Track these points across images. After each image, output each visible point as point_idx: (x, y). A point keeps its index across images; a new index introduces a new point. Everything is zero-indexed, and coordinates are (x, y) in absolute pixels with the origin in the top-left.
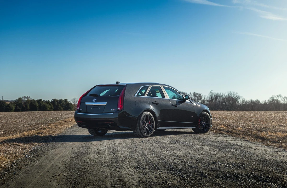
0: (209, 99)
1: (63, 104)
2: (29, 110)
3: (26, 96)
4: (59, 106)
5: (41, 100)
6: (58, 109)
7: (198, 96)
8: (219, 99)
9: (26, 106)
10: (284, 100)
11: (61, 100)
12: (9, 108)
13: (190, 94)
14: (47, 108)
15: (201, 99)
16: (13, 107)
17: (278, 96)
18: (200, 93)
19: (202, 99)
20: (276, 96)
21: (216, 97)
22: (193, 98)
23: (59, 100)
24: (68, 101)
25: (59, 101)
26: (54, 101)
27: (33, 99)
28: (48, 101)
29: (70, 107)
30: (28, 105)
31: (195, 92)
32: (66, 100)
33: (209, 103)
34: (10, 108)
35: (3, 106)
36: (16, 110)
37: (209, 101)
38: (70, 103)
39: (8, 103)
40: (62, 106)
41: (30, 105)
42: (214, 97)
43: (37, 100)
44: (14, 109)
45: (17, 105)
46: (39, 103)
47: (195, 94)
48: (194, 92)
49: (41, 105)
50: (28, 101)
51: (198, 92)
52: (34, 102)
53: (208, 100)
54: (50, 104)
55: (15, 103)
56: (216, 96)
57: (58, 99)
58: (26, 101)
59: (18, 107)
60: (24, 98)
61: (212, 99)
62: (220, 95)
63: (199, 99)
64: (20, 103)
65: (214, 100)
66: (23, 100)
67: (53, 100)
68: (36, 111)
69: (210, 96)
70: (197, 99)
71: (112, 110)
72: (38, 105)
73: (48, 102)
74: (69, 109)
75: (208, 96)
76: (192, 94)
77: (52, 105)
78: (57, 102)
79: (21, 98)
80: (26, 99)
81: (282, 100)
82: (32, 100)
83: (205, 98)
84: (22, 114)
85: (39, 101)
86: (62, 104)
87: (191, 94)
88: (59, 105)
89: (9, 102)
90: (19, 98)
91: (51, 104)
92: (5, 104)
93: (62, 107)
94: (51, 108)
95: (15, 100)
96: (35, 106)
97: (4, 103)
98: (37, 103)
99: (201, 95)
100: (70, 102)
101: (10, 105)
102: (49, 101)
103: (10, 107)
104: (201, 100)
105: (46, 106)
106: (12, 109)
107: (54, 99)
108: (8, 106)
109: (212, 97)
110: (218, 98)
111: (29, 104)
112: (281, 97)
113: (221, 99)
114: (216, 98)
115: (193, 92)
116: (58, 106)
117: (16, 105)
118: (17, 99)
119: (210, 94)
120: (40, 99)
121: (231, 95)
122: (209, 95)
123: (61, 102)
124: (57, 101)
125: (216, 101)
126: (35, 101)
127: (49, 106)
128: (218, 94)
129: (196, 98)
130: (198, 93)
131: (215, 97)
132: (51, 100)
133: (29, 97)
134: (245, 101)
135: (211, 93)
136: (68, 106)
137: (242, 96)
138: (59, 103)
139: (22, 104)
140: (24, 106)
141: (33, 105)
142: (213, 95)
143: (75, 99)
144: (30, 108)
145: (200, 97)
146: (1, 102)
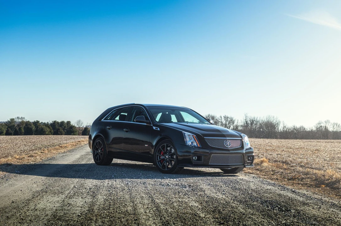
0: (243, 124)
1: (65, 127)
2: (23, 134)
3: (20, 117)
4: (60, 129)
5: (38, 122)
6: (59, 133)
7: (229, 120)
8: (255, 124)
9: (20, 129)
10: (334, 127)
11: (62, 123)
13: (220, 118)
14: (45, 132)
15: (233, 123)
16: (3, 130)
17: (326, 122)
18: (232, 116)
20: (324, 122)
22: (224, 122)
24: (71, 123)
25: (60, 124)
26: (54, 124)
27: (28, 121)
28: (47, 123)
29: (74, 131)
31: (227, 115)
32: (69, 123)
33: (244, 129)
36: (8, 134)
37: (243, 127)
41: (24, 128)
42: (249, 122)
43: (33, 121)
44: (5, 132)
45: (9, 127)
46: (35, 126)
47: (226, 118)
49: (38, 127)
50: (22, 123)
51: (229, 116)
52: (29, 124)
53: (242, 125)
54: (48, 127)
55: (6, 125)
56: (252, 120)
57: (60, 121)
58: (20, 122)
59: (10, 130)
60: (17, 119)
61: (247, 124)
62: (257, 119)
63: (231, 124)
64: (12, 125)
65: (250, 125)
66: (16, 122)
67: (52, 122)
68: (32, 134)
70: (229, 124)
72: (34, 128)
73: (46, 125)
74: (72, 134)
75: (243, 120)
76: (223, 118)
77: (52, 128)
78: (57, 125)
79: (14, 119)
80: (20, 120)
81: (331, 127)
82: (27, 122)
83: (238, 123)
84: (15, 138)
85: (36, 123)
86: (63, 127)
87: (221, 117)
90: (11, 118)
91: (50, 127)
93: (64, 130)
95: (6, 121)
96: (31, 129)
98: (33, 125)
99: (234, 119)
100: (73, 125)
102: (48, 123)
104: (234, 125)
105: (44, 129)
106: (3, 132)
107: (54, 121)
109: (246, 122)
110: (255, 122)
111: (23, 127)
112: (329, 123)
113: (258, 124)
114: (252, 124)
115: (224, 116)
116: (59, 129)
117: (7, 127)
118: (9, 120)
119: (245, 118)
120: (37, 121)
121: (270, 119)
123: (63, 125)
124: (58, 123)
125: (251, 126)
126: (31, 122)
127: (47, 130)
129: (227, 123)
130: (230, 117)
131: (251, 122)
132: (50, 122)
133: (24, 118)
134: (286, 127)
136: (71, 130)
137: (283, 121)
138: (60, 126)
139: (15, 127)
140: (18, 129)
141: (28, 128)
142: (248, 120)
143: (79, 121)
144: (25, 131)
145: (232, 121)
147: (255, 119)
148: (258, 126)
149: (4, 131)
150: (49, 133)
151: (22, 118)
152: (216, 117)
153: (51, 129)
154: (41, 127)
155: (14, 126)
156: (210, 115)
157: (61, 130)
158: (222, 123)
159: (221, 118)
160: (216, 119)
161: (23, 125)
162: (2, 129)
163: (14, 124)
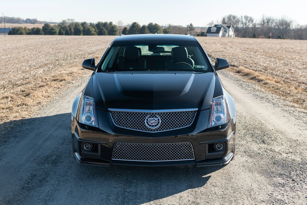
0: (260, 22)
1: (108, 27)
2: (73, 34)
3: (70, 19)
7: (249, 19)
9: (70, 29)
11: (106, 23)
13: (241, 18)
14: (91, 32)
15: (252, 22)
16: (57, 30)
19: (254, 22)
24: (113, 24)
25: (103, 24)
26: (99, 25)
29: (115, 31)
31: (247, 15)
32: (111, 23)
33: (261, 26)
34: (54, 31)
35: (48, 29)
36: (60, 34)
37: (260, 25)
39: (52, 25)
42: (266, 21)
43: (81, 22)
44: (58, 32)
46: (83, 26)
47: (246, 17)
48: (246, 15)
49: (85, 28)
50: (72, 24)
52: (78, 25)
54: (94, 27)
56: (268, 19)
57: (103, 22)
59: (62, 30)
60: (68, 21)
61: (264, 22)
62: (273, 18)
63: (250, 22)
65: (266, 24)
66: (67, 23)
67: (97, 23)
68: (80, 35)
70: (248, 22)
72: (82, 28)
73: (92, 25)
75: (260, 19)
78: (101, 25)
79: (65, 21)
80: (71, 22)
82: (76, 23)
83: (256, 21)
85: (84, 24)
86: (106, 27)
87: (242, 17)
88: (104, 28)
90: (63, 20)
91: (95, 27)
92: (49, 26)
93: (107, 30)
95: (59, 23)
96: (79, 29)
98: (81, 26)
99: (253, 18)
100: (115, 25)
101: (54, 27)
102: (93, 23)
103: (53, 30)
104: (253, 24)
105: (90, 29)
106: (56, 33)
107: (99, 22)
108: (52, 29)
109: (263, 21)
110: (271, 21)
111: (73, 27)
113: (274, 22)
114: (268, 22)
115: (245, 15)
116: (102, 29)
117: (60, 27)
118: (61, 21)
119: (262, 17)
120: (84, 22)
121: (284, 18)
123: (106, 25)
126: (79, 23)
127: (93, 30)
128: (270, 17)
129: (247, 22)
133: (74, 20)
134: (300, 25)
135: (263, 16)
136: (113, 30)
138: (104, 26)
140: (68, 29)
141: (77, 28)
142: (265, 18)
143: (120, 22)
144: (74, 32)
145: (251, 20)
146: (45, 24)
147: (271, 18)
148: (274, 24)
150: (94, 32)
151: (72, 19)
152: (237, 16)
153: (96, 29)
154: (88, 28)
155: (65, 26)
156: (232, 15)
157: (105, 30)
158: (242, 21)
160: (237, 19)
161: (73, 26)
162: (55, 29)
163: (65, 24)
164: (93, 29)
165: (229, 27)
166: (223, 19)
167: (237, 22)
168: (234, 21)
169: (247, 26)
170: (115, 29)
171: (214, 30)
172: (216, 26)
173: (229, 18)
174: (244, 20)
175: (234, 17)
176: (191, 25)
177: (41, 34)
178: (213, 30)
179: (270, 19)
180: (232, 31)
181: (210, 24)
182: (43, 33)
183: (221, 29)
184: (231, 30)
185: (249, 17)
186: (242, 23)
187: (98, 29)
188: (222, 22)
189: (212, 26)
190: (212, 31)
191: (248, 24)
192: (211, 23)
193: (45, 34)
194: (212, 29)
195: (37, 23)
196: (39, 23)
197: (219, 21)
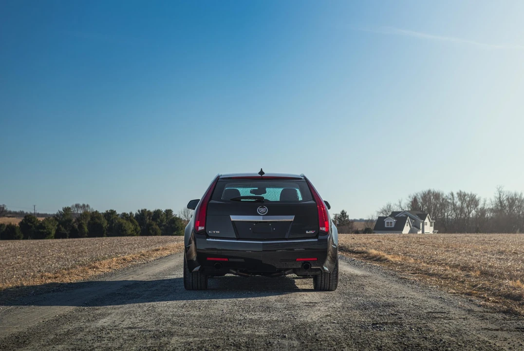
0: (494, 206)
1: (162, 221)
2: (86, 235)
3: (81, 204)
4: (152, 225)
5: (113, 212)
6: (151, 231)
7: (468, 199)
8: (518, 207)
9: (80, 226)
11: (157, 213)
12: (42, 230)
13: (450, 196)
14: (125, 230)
15: (476, 206)
16: (51, 229)
18: (474, 193)
19: (479, 207)
21: (512, 201)
22: (459, 203)
23: (154, 212)
24: (174, 213)
25: (153, 214)
26: (143, 215)
27: (95, 210)
28: (129, 213)
29: (178, 227)
30: (84, 224)
31: (463, 191)
32: (169, 212)
33: (496, 215)
34: (45, 231)
35: (31, 226)
36: (59, 235)
37: (495, 212)
38: (179, 219)
39: (41, 219)
40: (160, 225)
41: (89, 223)
43: (104, 211)
44: (53, 232)
45: (61, 223)
46: (108, 220)
47: (462, 196)
48: (461, 192)
49: (112, 222)
50: (85, 215)
51: (468, 191)
52: (97, 217)
53: (492, 209)
54: (132, 221)
55: (56, 219)
56: (511, 199)
57: (152, 210)
58: (81, 214)
59: (63, 229)
60: (76, 209)
61: (501, 206)
62: (520, 197)
63: (472, 206)
64: (66, 219)
65: (507, 209)
67: (139, 211)
68: (102, 236)
69: (497, 200)
70: (468, 207)
71: (307, 232)
72: (105, 224)
73: (128, 217)
74: (175, 233)
75: (493, 199)
76: (456, 195)
77: (137, 224)
78: (148, 217)
79: (70, 208)
80: (80, 211)
82: (93, 213)
83: (484, 204)
85: (110, 215)
86: (159, 220)
87: (452, 194)
88: (154, 223)
89: (43, 218)
90: (64, 207)
91: (135, 220)
92: (34, 221)
93: (160, 227)
94: (136, 230)
95: (56, 213)
96: (100, 226)
97: (33, 219)
98: (103, 219)
99: (477, 197)
100: (178, 216)
101: (44, 223)
102: (131, 213)
103: (44, 228)
104: (477, 209)
105: (124, 225)
106: (50, 233)
107: (142, 211)
108: (42, 226)
109: (501, 202)
110: (517, 203)
111: (87, 222)
114: (511, 205)
115: (459, 192)
116: (150, 225)
117: (58, 223)
118: (61, 210)
119: (498, 196)
120: (111, 210)
122: (496, 197)
123: (159, 217)
124: (149, 213)
125: (510, 210)
126: (99, 214)
127: (130, 227)
128: (516, 195)
129: (465, 205)
130: (470, 193)
131: (509, 202)
132: (135, 212)
133: (88, 206)
135: (500, 193)
136: (173, 225)
138: (153, 220)
139: (72, 222)
140: (76, 226)
141: (95, 223)
142: (504, 198)
144: (89, 230)
145: (474, 201)
146: (25, 217)
147: (518, 197)
149: (53, 230)
150: (133, 232)
151: (84, 205)
152: (443, 194)
153: (137, 226)
154: (119, 222)
155: (70, 220)
156: (432, 191)
157: (155, 226)
158: (454, 205)
159: (452, 197)
160: (443, 199)
161: (86, 218)
162: (48, 226)
163: (69, 217)
164: (131, 225)
165: (423, 217)
166: (411, 200)
167: (444, 204)
168: (436, 205)
169: (465, 215)
170: (177, 223)
171: (391, 223)
172: (394, 214)
173: (427, 196)
174: (456, 202)
175: (437, 196)
176: (343, 213)
177: (18, 238)
178: (388, 223)
179: (516, 199)
180: (431, 226)
181: (385, 211)
182: (22, 236)
183: (407, 221)
184: (429, 224)
185: (468, 195)
186: (455, 208)
187: (140, 225)
188: (409, 205)
189: (388, 216)
190: (386, 226)
191: (466, 210)
192: (386, 208)
193: (25, 238)
194: (386, 221)
195: (4, 216)
196: (9, 215)
197: (402, 205)
